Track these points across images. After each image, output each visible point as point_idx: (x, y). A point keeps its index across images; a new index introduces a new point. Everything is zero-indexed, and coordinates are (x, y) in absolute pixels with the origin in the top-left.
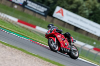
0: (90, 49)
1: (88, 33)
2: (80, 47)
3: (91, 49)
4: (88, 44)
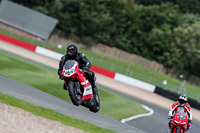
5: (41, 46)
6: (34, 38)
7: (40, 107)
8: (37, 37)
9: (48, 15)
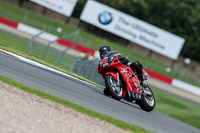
0: (50, 43)
1: (45, 10)
2: (30, 37)
3: (53, 42)
4: (47, 31)
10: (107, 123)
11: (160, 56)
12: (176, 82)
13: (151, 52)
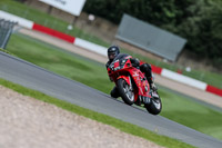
5: (168, 68)
6: (160, 60)
7: (164, 137)
8: (163, 58)
9: (176, 33)
10: (4, 88)
11: (61, 12)
12: (78, 42)
13: (51, 7)
